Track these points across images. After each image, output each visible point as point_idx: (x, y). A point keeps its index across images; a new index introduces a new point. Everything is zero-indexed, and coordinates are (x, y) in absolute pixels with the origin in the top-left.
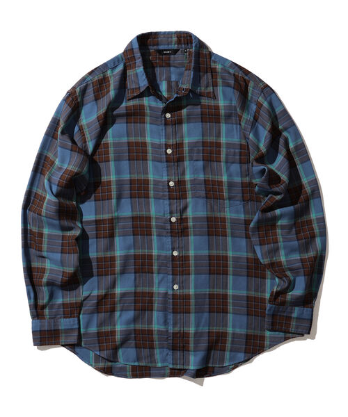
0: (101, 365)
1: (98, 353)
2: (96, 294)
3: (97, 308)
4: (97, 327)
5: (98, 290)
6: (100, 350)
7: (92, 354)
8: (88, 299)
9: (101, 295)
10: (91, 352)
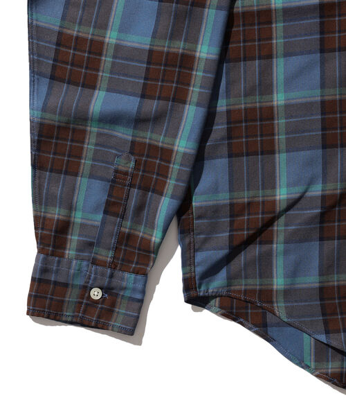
0: (333, 366)
1: (323, 338)
2: (319, 193)
3: (321, 229)
4: (321, 274)
5: (324, 182)
6: (327, 332)
7: (308, 342)
8: (298, 206)
9: (334, 196)
10: (306, 336)
